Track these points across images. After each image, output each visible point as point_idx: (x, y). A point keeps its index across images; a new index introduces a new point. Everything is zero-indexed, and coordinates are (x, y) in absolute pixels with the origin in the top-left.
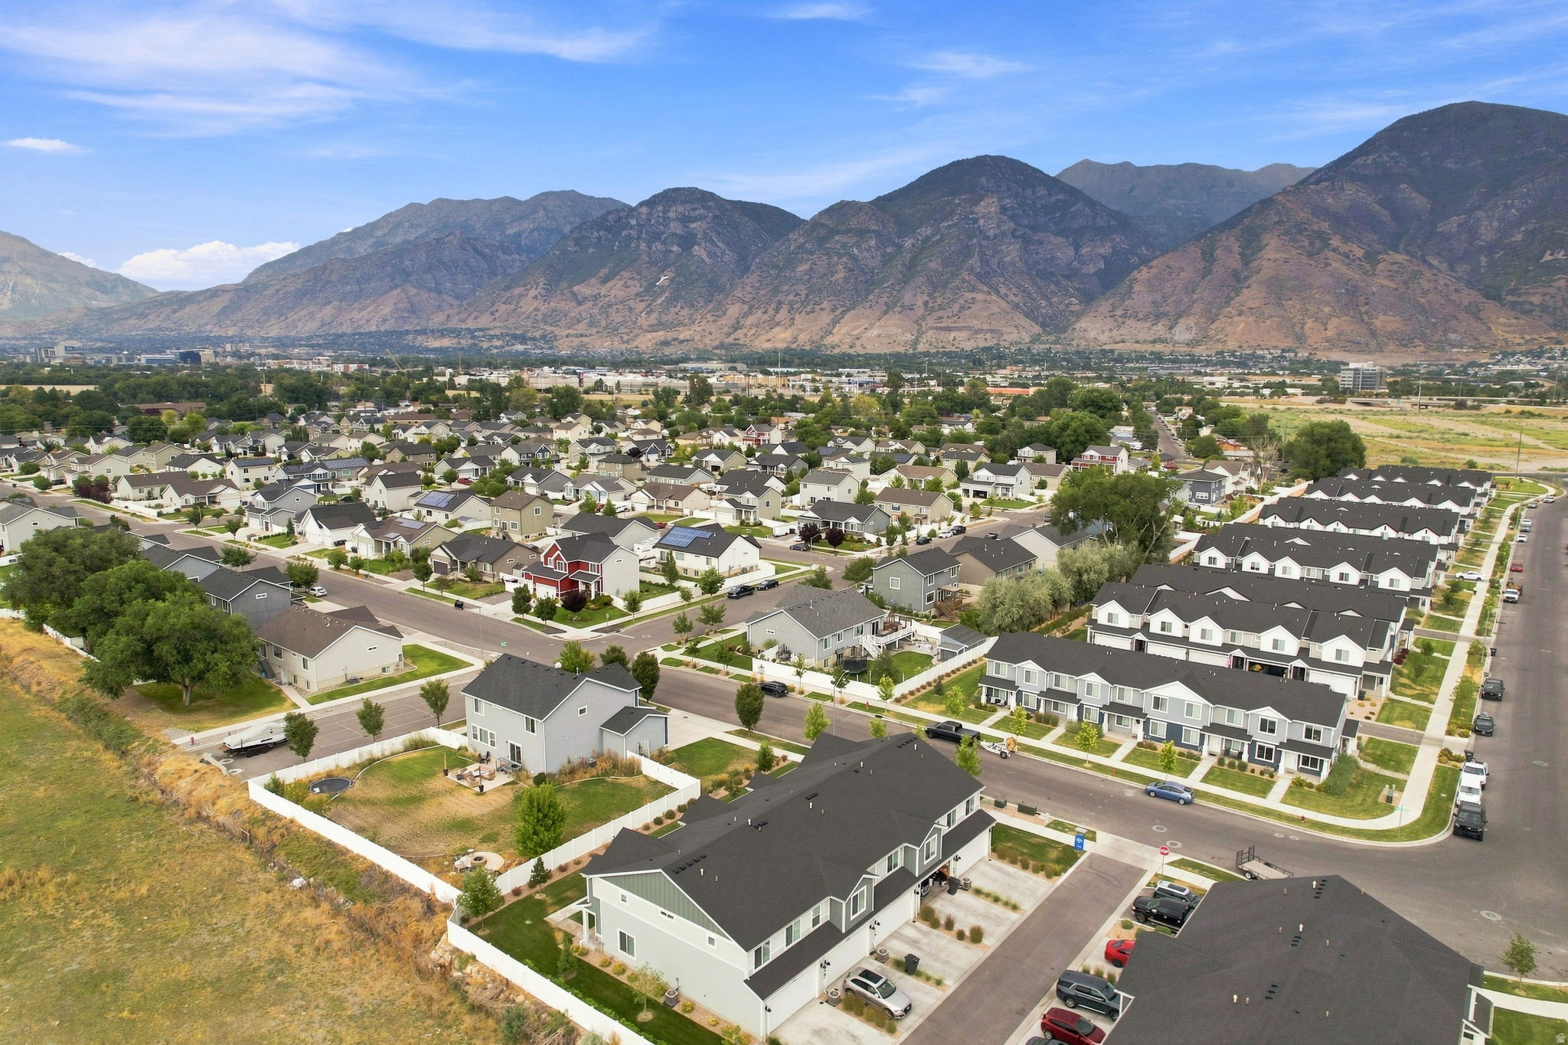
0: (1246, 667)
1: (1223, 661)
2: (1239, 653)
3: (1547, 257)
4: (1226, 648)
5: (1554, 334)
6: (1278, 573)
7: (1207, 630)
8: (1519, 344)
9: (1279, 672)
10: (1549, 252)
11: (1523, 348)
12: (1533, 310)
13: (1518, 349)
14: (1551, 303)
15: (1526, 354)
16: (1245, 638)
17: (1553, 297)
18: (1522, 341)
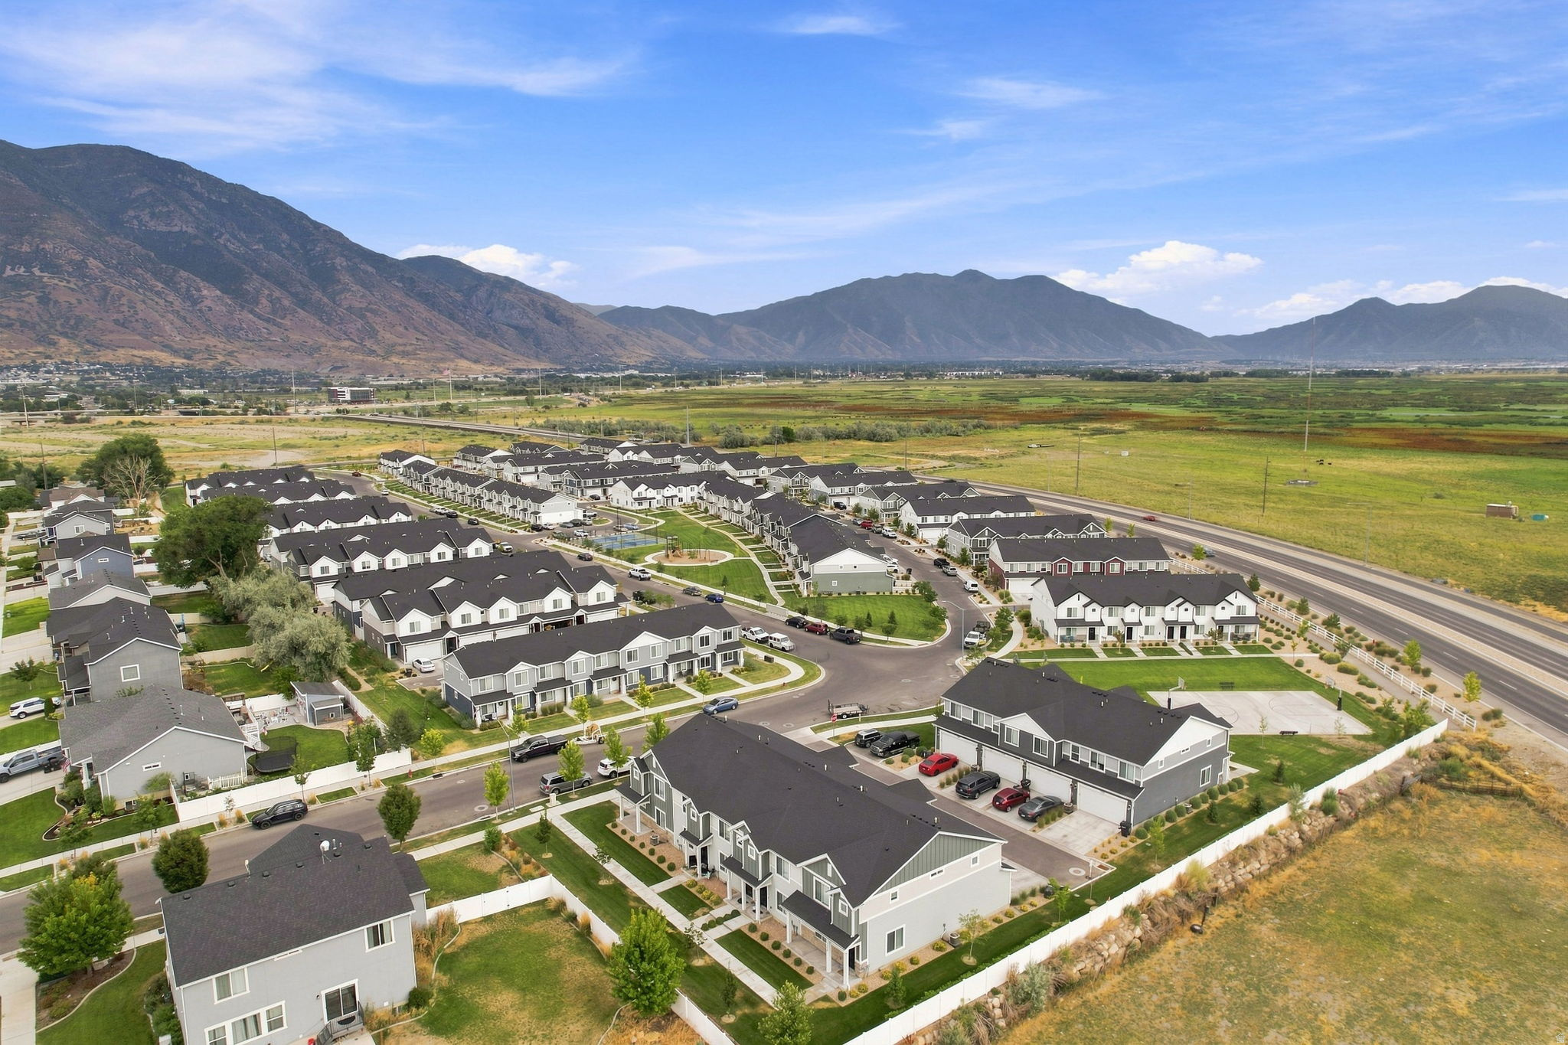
0: (542, 629)
1: (522, 631)
2: (535, 620)
3: (8, 272)
4: (522, 620)
5: (40, 349)
6: (389, 566)
7: (505, 609)
8: (10, 358)
9: (565, 624)
10: (9, 267)
11: (16, 362)
12: (13, 324)
13: (12, 363)
14: (27, 318)
15: (23, 367)
16: (532, 607)
17: (28, 312)
18: (12, 355)
